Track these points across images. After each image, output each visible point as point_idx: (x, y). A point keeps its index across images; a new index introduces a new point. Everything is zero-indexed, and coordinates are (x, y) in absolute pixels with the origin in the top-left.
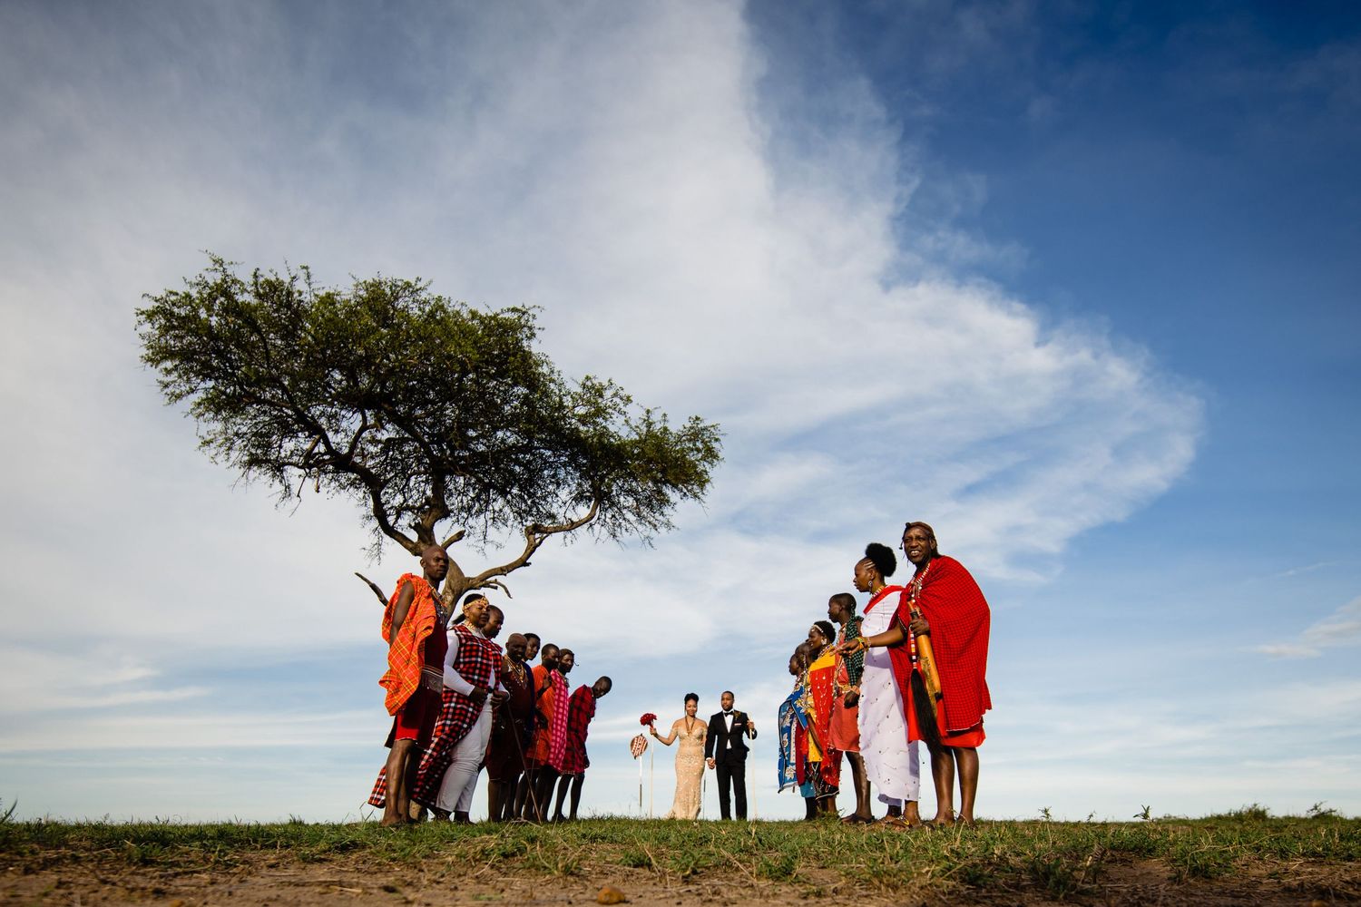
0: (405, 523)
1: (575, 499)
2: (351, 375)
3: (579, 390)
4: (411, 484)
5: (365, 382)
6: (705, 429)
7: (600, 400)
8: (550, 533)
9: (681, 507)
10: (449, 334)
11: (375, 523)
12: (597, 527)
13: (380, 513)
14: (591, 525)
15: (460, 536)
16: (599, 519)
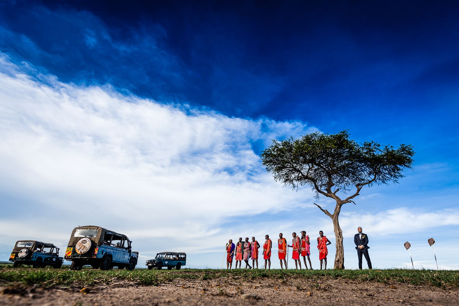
0: (323, 189)
1: (369, 174)
2: (304, 157)
3: (363, 146)
4: (323, 179)
5: (308, 157)
6: (406, 147)
7: (370, 147)
8: (363, 185)
9: (404, 170)
10: (326, 143)
11: (315, 190)
12: (378, 181)
13: (316, 187)
14: (376, 180)
15: (338, 190)
16: (378, 178)
